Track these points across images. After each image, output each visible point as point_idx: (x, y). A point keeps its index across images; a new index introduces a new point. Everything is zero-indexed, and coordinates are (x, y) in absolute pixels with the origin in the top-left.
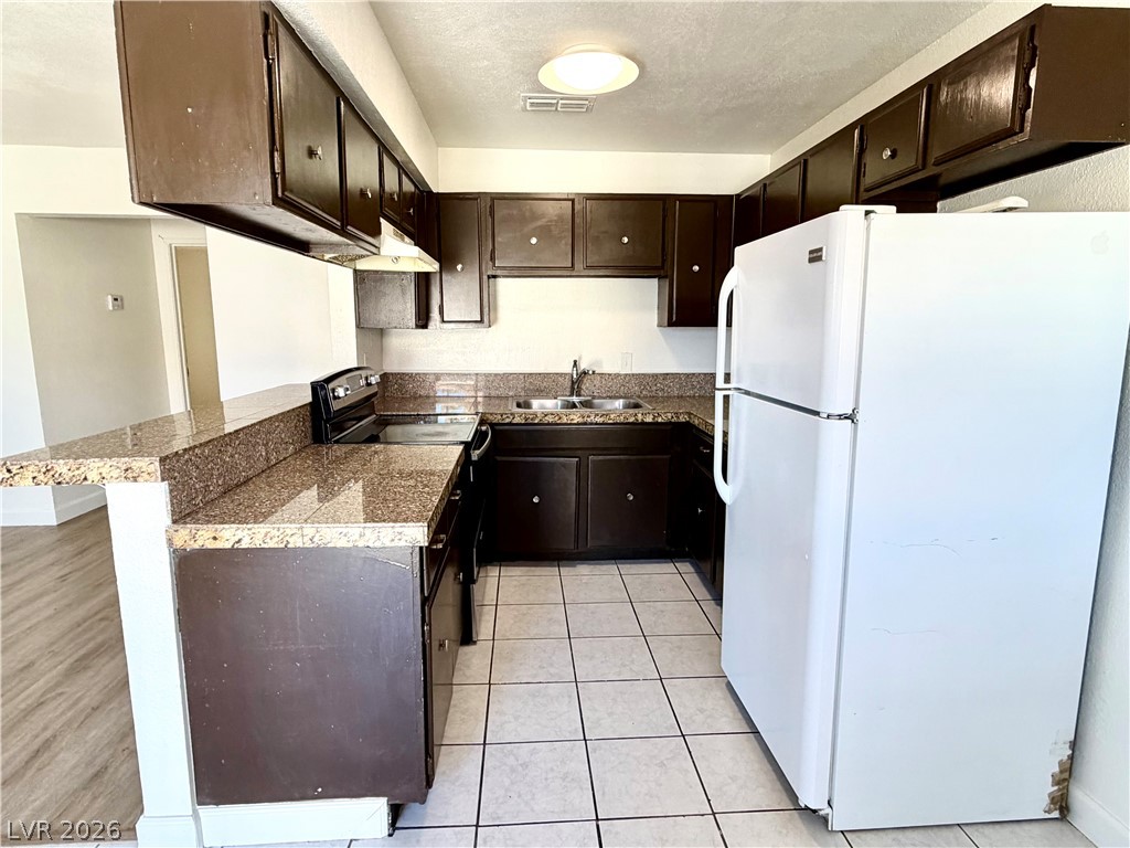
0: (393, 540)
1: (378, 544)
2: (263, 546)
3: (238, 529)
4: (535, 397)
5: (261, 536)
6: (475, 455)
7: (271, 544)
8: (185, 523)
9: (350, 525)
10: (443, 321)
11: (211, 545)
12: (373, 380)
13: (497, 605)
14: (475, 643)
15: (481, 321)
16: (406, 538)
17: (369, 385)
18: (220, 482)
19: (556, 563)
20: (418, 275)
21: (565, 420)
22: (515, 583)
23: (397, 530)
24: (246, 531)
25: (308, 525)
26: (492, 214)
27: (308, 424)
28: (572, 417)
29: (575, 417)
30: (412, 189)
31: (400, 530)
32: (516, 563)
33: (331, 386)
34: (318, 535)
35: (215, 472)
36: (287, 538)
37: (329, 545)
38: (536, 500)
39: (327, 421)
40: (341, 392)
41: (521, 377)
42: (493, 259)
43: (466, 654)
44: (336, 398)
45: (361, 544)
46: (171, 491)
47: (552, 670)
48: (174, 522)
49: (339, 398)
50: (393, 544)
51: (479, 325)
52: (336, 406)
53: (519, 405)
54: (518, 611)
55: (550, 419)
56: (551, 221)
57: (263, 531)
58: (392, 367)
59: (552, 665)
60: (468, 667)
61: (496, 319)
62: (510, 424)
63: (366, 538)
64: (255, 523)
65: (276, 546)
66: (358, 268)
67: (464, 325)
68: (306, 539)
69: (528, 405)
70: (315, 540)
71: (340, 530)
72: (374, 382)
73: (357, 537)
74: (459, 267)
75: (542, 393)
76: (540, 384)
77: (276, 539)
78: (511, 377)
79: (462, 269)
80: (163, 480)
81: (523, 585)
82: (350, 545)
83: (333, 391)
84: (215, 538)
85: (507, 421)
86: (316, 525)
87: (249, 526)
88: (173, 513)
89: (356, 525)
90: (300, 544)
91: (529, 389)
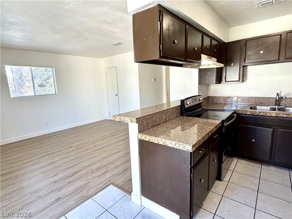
0: (183, 148)
1: (179, 148)
2: (154, 142)
3: (149, 137)
4: (259, 105)
5: (153, 139)
6: (226, 124)
7: (156, 142)
8: (140, 133)
9: (172, 141)
10: (226, 81)
11: (145, 139)
12: (201, 99)
13: (233, 171)
14: (222, 181)
15: (239, 81)
16: (187, 148)
17: (199, 100)
18: (152, 124)
19: (261, 163)
20: (218, 68)
21: (268, 115)
22: (243, 166)
23: (184, 146)
24: (151, 138)
25: (163, 139)
26: (246, 46)
27: (179, 111)
28: (271, 114)
29: (274, 114)
30: (216, 43)
31: (185, 146)
32: (245, 159)
33: (185, 101)
34: (165, 142)
35: (150, 122)
36: (159, 141)
37: (168, 146)
38: (253, 140)
39: (184, 110)
40: (188, 103)
41: (254, 98)
42: (245, 60)
43: (218, 183)
44: (187, 104)
45: (175, 147)
46: (138, 126)
47: (247, 200)
48: (139, 133)
49: (188, 104)
50: (183, 149)
51: (238, 82)
52: (186, 106)
53: (251, 108)
54: (240, 176)
55: (262, 114)
56: (270, 44)
57: (154, 138)
58: (211, 94)
59: (247, 199)
60: (217, 188)
61: (246, 80)
62: (245, 114)
63: (176, 146)
64: (153, 136)
65: (156, 143)
66: (200, 68)
67: (233, 82)
68: (163, 143)
69: (255, 109)
70: (165, 143)
71: (170, 142)
72: (201, 100)
73: (174, 145)
74: (232, 64)
75: (262, 104)
76: (263, 101)
77: (157, 141)
78: (250, 98)
79: (233, 65)
80: (137, 123)
81: (245, 167)
82: (172, 147)
83: (186, 102)
84: (145, 138)
85: (244, 113)
86: (165, 140)
87: (152, 137)
88: (139, 130)
89: (174, 142)
90: (161, 144)
91: (257, 103)
